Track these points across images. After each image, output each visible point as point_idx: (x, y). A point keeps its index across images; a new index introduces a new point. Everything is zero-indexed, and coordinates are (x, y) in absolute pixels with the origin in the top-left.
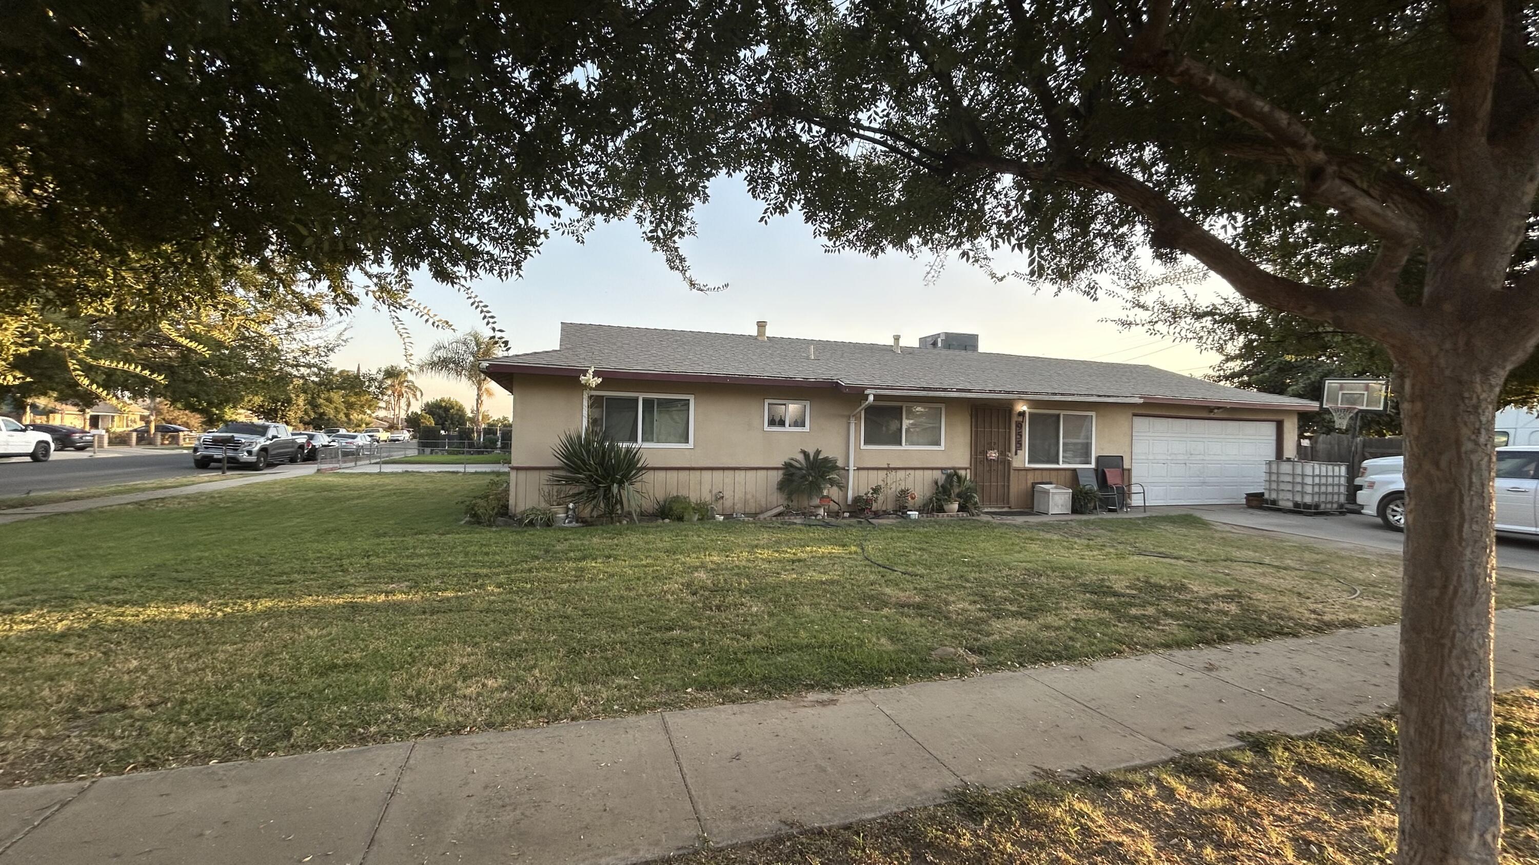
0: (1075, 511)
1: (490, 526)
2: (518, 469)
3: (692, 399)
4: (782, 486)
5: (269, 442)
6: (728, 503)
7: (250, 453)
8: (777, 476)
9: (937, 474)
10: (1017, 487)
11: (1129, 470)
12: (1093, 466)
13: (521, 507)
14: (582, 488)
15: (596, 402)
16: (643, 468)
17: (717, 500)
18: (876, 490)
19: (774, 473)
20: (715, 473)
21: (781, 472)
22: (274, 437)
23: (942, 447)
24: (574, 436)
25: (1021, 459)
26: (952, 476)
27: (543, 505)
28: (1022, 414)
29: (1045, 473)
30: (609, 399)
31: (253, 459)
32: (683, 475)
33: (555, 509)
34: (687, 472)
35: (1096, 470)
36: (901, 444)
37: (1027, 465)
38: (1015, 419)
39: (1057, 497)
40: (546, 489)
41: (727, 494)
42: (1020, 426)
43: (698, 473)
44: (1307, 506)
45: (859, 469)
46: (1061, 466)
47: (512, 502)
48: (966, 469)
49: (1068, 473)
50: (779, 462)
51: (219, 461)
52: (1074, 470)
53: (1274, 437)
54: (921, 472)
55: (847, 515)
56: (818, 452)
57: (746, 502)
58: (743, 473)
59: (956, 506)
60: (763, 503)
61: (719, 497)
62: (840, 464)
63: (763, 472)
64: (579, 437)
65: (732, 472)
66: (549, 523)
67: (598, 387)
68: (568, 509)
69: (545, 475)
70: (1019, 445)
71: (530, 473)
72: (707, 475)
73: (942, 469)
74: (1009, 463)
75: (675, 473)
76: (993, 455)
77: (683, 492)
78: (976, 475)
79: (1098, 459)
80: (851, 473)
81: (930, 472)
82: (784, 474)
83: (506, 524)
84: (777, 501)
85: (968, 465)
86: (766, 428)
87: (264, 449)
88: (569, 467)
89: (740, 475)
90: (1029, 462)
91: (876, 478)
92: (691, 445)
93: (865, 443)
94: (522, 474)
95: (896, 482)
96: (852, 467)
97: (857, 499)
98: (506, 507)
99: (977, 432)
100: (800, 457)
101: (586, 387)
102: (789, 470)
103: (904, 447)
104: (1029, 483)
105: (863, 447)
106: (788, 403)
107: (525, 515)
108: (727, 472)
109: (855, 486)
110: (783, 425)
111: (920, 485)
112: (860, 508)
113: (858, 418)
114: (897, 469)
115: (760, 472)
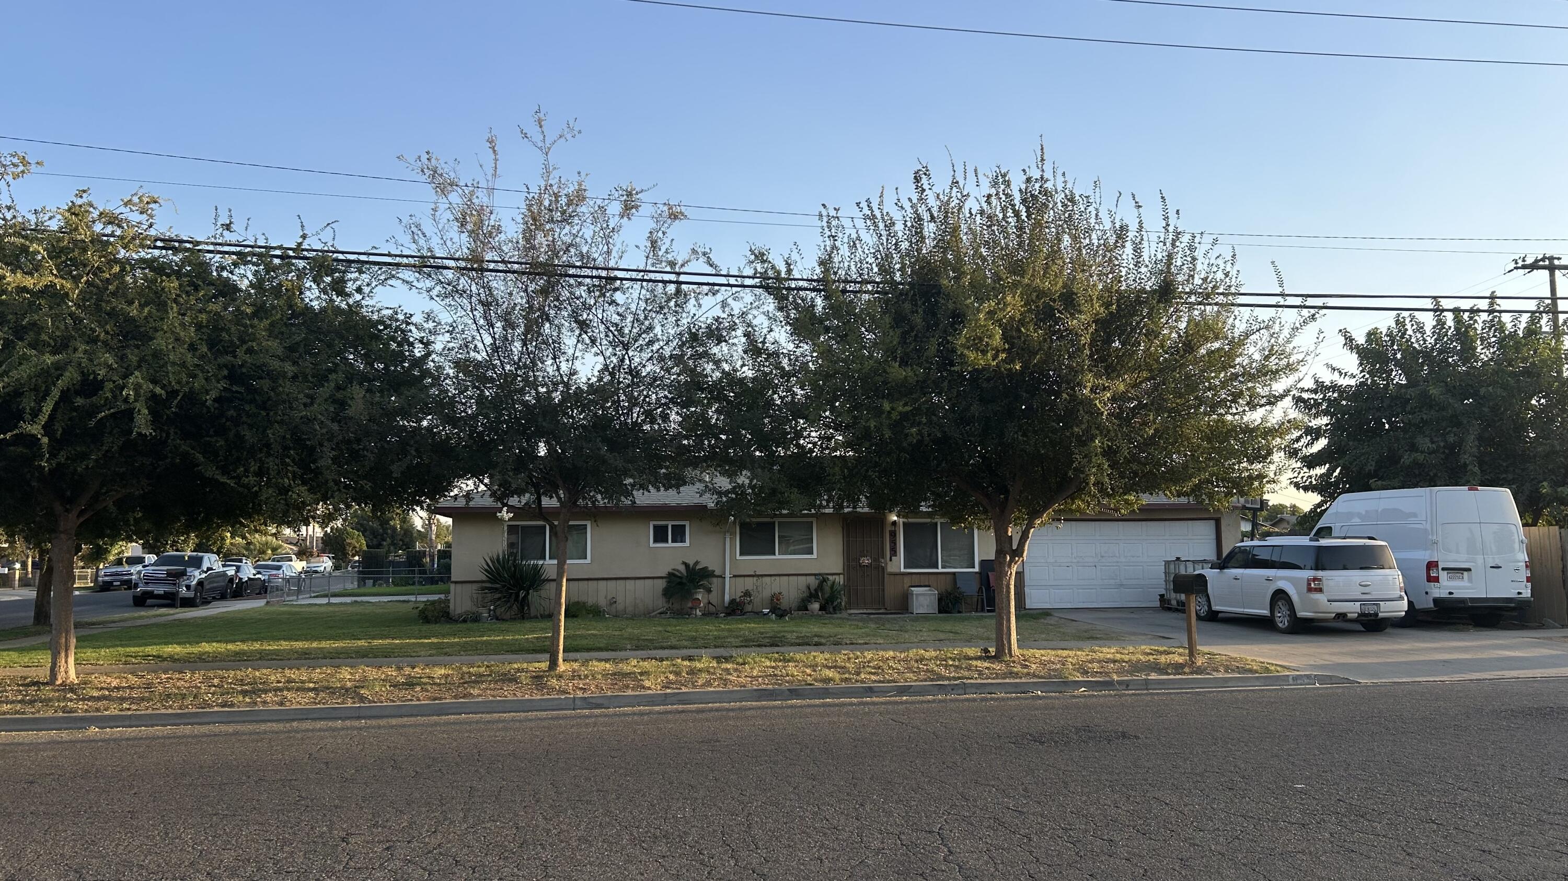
0: (940, 612)
1: (436, 623)
2: (456, 582)
3: (588, 524)
4: (667, 593)
5: (204, 576)
6: (620, 607)
7: (188, 587)
8: (661, 584)
9: (812, 580)
10: (891, 590)
12: (977, 569)
13: (459, 611)
14: (499, 595)
15: (512, 529)
16: (544, 580)
17: (611, 604)
18: (747, 594)
19: (660, 581)
20: (609, 582)
21: (665, 581)
22: (209, 569)
23: (815, 556)
24: (495, 557)
25: (898, 564)
26: (823, 579)
27: (475, 609)
28: (894, 523)
29: (922, 577)
30: (523, 527)
31: (191, 594)
32: (583, 584)
33: (481, 610)
34: (586, 582)
35: (979, 573)
36: (774, 554)
37: (902, 570)
38: (888, 528)
39: (921, 598)
40: (475, 596)
41: (620, 599)
42: (893, 535)
43: (595, 582)
45: (735, 576)
46: (940, 570)
47: (452, 607)
48: (839, 574)
49: (949, 577)
50: (663, 571)
51: (158, 597)
52: (954, 574)
53: (1214, 536)
54: (795, 578)
55: (722, 615)
56: (697, 563)
57: (636, 606)
58: (632, 582)
59: (818, 606)
60: (649, 606)
61: (613, 602)
62: (717, 573)
63: (650, 581)
64: (498, 556)
65: (623, 581)
66: (476, 619)
67: (510, 520)
68: (490, 610)
69: (475, 586)
70: (894, 552)
71: (464, 585)
72: (603, 584)
73: (815, 575)
74: (883, 568)
75: (575, 583)
76: (866, 561)
77: (583, 599)
78: (849, 579)
79: (983, 563)
80: (727, 580)
81: (804, 578)
82: (668, 582)
83: (448, 622)
84: (661, 603)
85: (841, 571)
86: (652, 545)
87: (200, 583)
88: (491, 581)
89: (630, 583)
90: (905, 567)
91: (749, 583)
92: (588, 560)
93: (741, 554)
94: (459, 586)
95: (770, 587)
96: (728, 575)
97: (733, 601)
98: (448, 613)
99: (848, 542)
100: (682, 568)
101: (502, 520)
102: (671, 577)
103: (777, 556)
104: (906, 586)
105: (738, 557)
106: (670, 524)
107: (460, 615)
108: (619, 582)
109: (730, 590)
110: (667, 541)
111: (791, 590)
112: (735, 609)
113: (733, 534)
114: (762, 576)
115: (647, 581)
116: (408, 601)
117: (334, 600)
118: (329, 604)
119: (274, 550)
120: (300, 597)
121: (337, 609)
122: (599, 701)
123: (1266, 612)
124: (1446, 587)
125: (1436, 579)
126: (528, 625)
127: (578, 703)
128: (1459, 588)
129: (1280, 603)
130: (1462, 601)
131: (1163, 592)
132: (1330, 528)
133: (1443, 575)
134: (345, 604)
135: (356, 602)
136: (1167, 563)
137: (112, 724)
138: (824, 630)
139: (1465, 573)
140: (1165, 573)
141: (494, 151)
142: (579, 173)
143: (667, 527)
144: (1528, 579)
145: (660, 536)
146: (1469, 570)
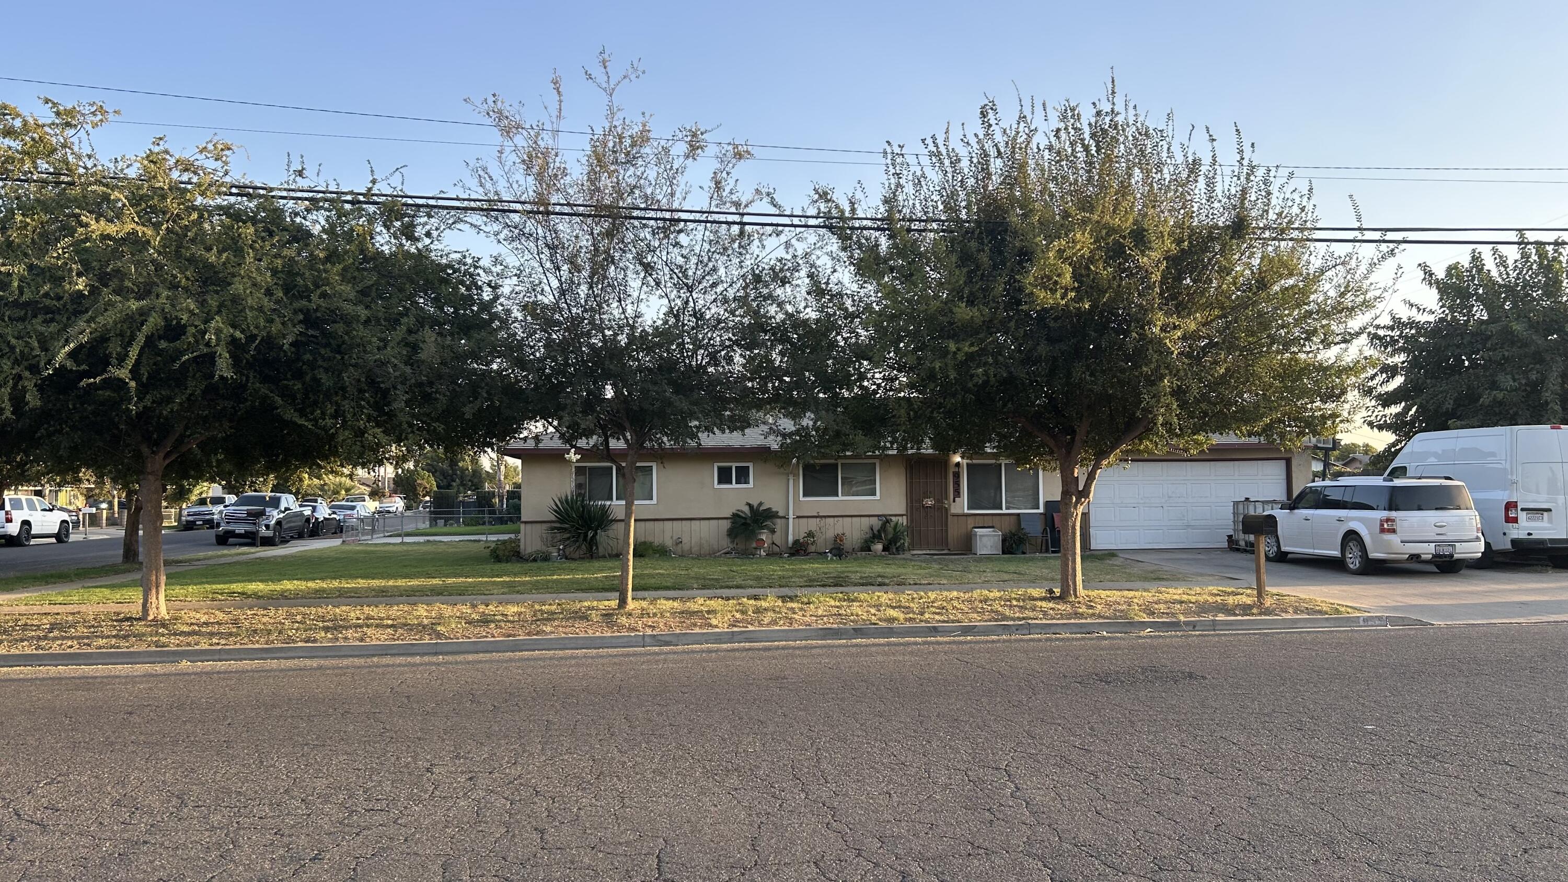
0: (1003, 553)
1: (507, 562)
2: (526, 523)
3: (654, 465)
4: (732, 533)
5: (282, 515)
6: (686, 547)
7: (267, 527)
8: (726, 525)
9: (875, 521)
10: (955, 531)
11: (1086, 514)
12: (1041, 510)
13: (529, 550)
14: (568, 535)
15: (580, 471)
16: (612, 521)
17: (677, 544)
18: (810, 534)
19: (725, 521)
20: (675, 523)
21: (729, 521)
22: (287, 509)
23: (878, 497)
24: (564, 498)
25: (962, 505)
26: (886, 520)
27: (544, 548)
28: (958, 464)
29: (986, 518)
30: (591, 468)
31: (270, 533)
32: (649, 524)
33: (551, 549)
34: (652, 523)
35: (1044, 514)
36: (837, 495)
37: (966, 511)
38: (952, 470)
39: (985, 539)
40: (544, 536)
41: (685, 540)
42: (957, 476)
43: (661, 523)
45: (798, 517)
46: (1004, 511)
47: (522, 547)
48: (902, 515)
49: (1013, 518)
50: (728, 512)
51: (239, 536)
52: (1018, 515)
53: (1284, 476)
54: (858, 519)
55: (786, 555)
56: (761, 504)
57: (701, 546)
58: (698, 522)
59: (881, 547)
60: (714, 545)
61: (679, 542)
62: (780, 514)
63: (714, 522)
64: (567, 496)
65: (689, 522)
66: (546, 558)
67: (578, 461)
68: (559, 549)
69: (545, 526)
70: (957, 493)
71: (534, 525)
72: (668, 524)
73: (878, 516)
74: (947, 510)
75: (642, 524)
76: (929, 502)
77: (650, 539)
78: (912, 521)
79: (1048, 504)
80: (791, 521)
81: (867, 519)
82: (733, 523)
83: (518, 561)
84: (726, 543)
85: (904, 513)
86: (716, 486)
87: (279, 523)
88: (561, 521)
89: (695, 524)
90: (968, 509)
91: (813, 525)
92: (654, 501)
93: (804, 495)
94: (529, 526)
95: (833, 528)
96: (791, 516)
97: (796, 542)
98: (519, 552)
99: (911, 483)
100: (746, 509)
101: (570, 461)
102: (736, 518)
103: (840, 498)
104: (970, 527)
105: (801, 498)
106: (734, 465)
107: (530, 555)
108: (684, 522)
109: (794, 531)
110: (731, 483)
111: (854, 531)
112: (799, 550)
113: (796, 475)
114: (825, 517)
115: (712, 522)
116: (479, 541)
117: (408, 540)
118: (402, 543)
119: (347, 490)
120: (375, 536)
121: (410, 549)
122: (668, 639)
123: (1336, 553)
124: (1525, 528)
125: (1515, 520)
126: (597, 564)
127: (648, 640)
128: (1539, 529)
129: (1351, 544)
130: (1542, 542)
131: (1232, 533)
132: (1405, 468)
133: (1522, 516)
134: (418, 543)
135: (428, 541)
136: (1236, 504)
137: (204, 658)
138: (888, 570)
139: (1545, 514)
140: (1234, 513)
141: (559, 92)
142: (643, 114)
143: (731, 468)
145: (724, 476)
146: (1549, 510)
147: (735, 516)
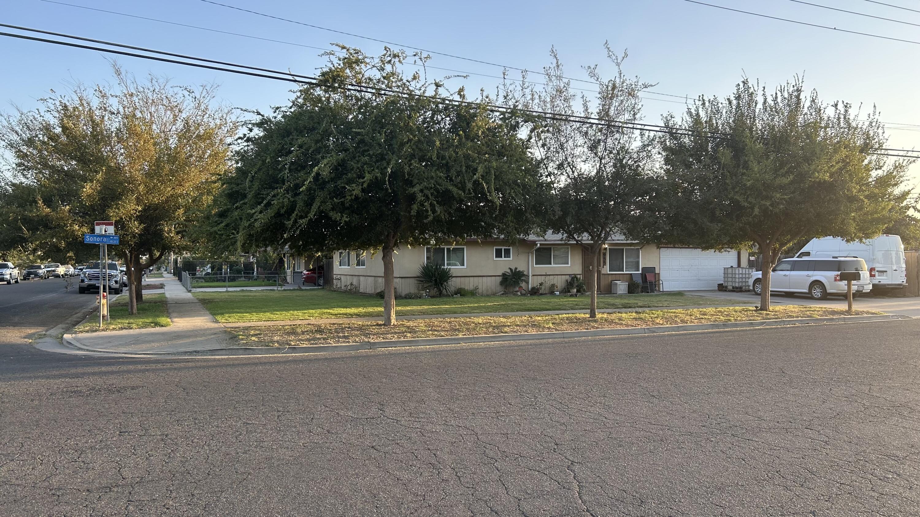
0: (629, 292)
2: (397, 278)
3: (465, 247)
4: (502, 283)
6: (480, 290)
7: (116, 282)
8: (499, 279)
9: (567, 277)
10: (604, 282)
11: (659, 274)
12: (640, 272)
13: (405, 293)
14: (431, 284)
15: (429, 250)
16: (451, 276)
18: (541, 284)
19: (498, 277)
20: (475, 278)
21: (501, 278)
23: (569, 265)
25: (606, 269)
26: (574, 278)
28: (605, 249)
29: (617, 276)
30: (434, 249)
31: (118, 286)
32: (462, 278)
33: (422, 292)
34: (464, 278)
35: (642, 274)
36: (551, 264)
37: (608, 272)
38: (602, 251)
39: (620, 286)
40: (414, 285)
41: (480, 287)
42: (605, 254)
43: (468, 278)
44: (737, 288)
45: (533, 275)
46: (625, 272)
47: (400, 291)
48: (580, 275)
49: (628, 276)
50: (500, 273)
51: (97, 288)
52: (631, 274)
53: (737, 256)
54: (560, 276)
55: (529, 295)
56: (516, 269)
57: (487, 291)
58: (486, 278)
59: (575, 290)
60: (494, 291)
61: (477, 288)
62: (525, 273)
63: (494, 278)
66: (417, 297)
68: (426, 292)
69: (415, 280)
70: (605, 263)
72: (472, 279)
73: (569, 275)
74: (600, 272)
75: (459, 278)
77: (463, 287)
78: (585, 277)
79: (643, 269)
80: (530, 277)
81: (564, 276)
82: (503, 278)
83: (402, 298)
84: (499, 289)
85: (581, 273)
86: (495, 259)
88: (424, 277)
89: (485, 278)
90: (610, 271)
91: (541, 279)
92: (465, 267)
93: (536, 264)
94: (399, 280)
95: (550, 281)
96: (530, 275)
97: (533, 288)
99: (584, 258)
100: (509, 271)
102: (504, 276)
103: (553, 265)
104: (610, 280)
105: (535, 266)
106: (503, 248)
108: (480, 278)
109: (533, 282)
110: (501, 257)
111: (560, 282)
112: (535, 292)
113: (532, 253)
114: (549, 275)
115: (493, 278)
118: (227, 291)
123: (806, 291)
124: (878, 279)
125: (874, 276)
128: (883, 279)
129: (815, 287)
130: (884, 285)
132: (809, 253)
133: (877, 274)
134: (236, 291)
135: (243, 290)
136: (725, 268)
139: (885, 273)
140: (725, 273)
141: (556, 58)
143: (501, 249)
144: (906, 276)
145: (499, 254)
146: (886, 271)
147: (504, 275)
